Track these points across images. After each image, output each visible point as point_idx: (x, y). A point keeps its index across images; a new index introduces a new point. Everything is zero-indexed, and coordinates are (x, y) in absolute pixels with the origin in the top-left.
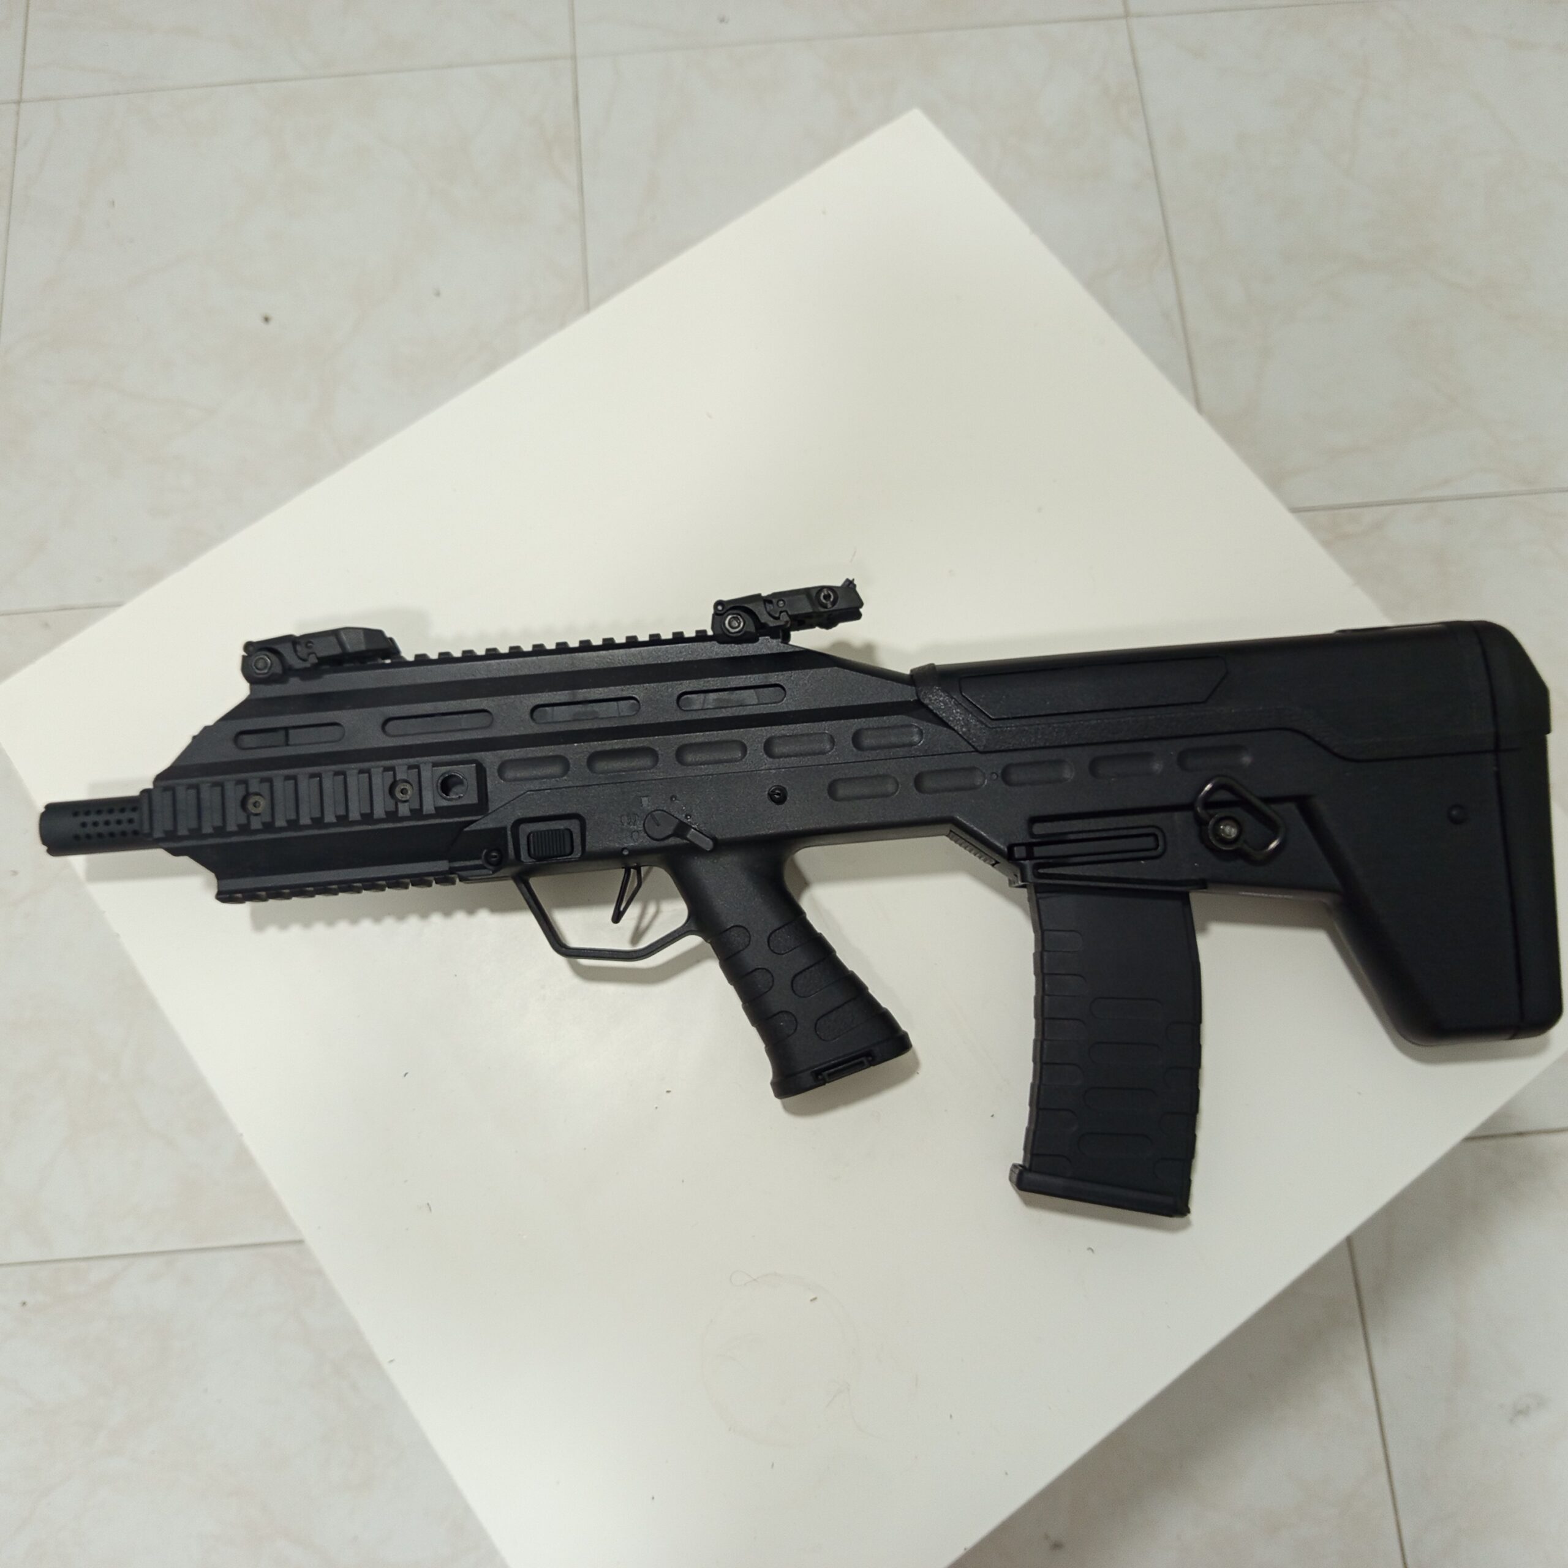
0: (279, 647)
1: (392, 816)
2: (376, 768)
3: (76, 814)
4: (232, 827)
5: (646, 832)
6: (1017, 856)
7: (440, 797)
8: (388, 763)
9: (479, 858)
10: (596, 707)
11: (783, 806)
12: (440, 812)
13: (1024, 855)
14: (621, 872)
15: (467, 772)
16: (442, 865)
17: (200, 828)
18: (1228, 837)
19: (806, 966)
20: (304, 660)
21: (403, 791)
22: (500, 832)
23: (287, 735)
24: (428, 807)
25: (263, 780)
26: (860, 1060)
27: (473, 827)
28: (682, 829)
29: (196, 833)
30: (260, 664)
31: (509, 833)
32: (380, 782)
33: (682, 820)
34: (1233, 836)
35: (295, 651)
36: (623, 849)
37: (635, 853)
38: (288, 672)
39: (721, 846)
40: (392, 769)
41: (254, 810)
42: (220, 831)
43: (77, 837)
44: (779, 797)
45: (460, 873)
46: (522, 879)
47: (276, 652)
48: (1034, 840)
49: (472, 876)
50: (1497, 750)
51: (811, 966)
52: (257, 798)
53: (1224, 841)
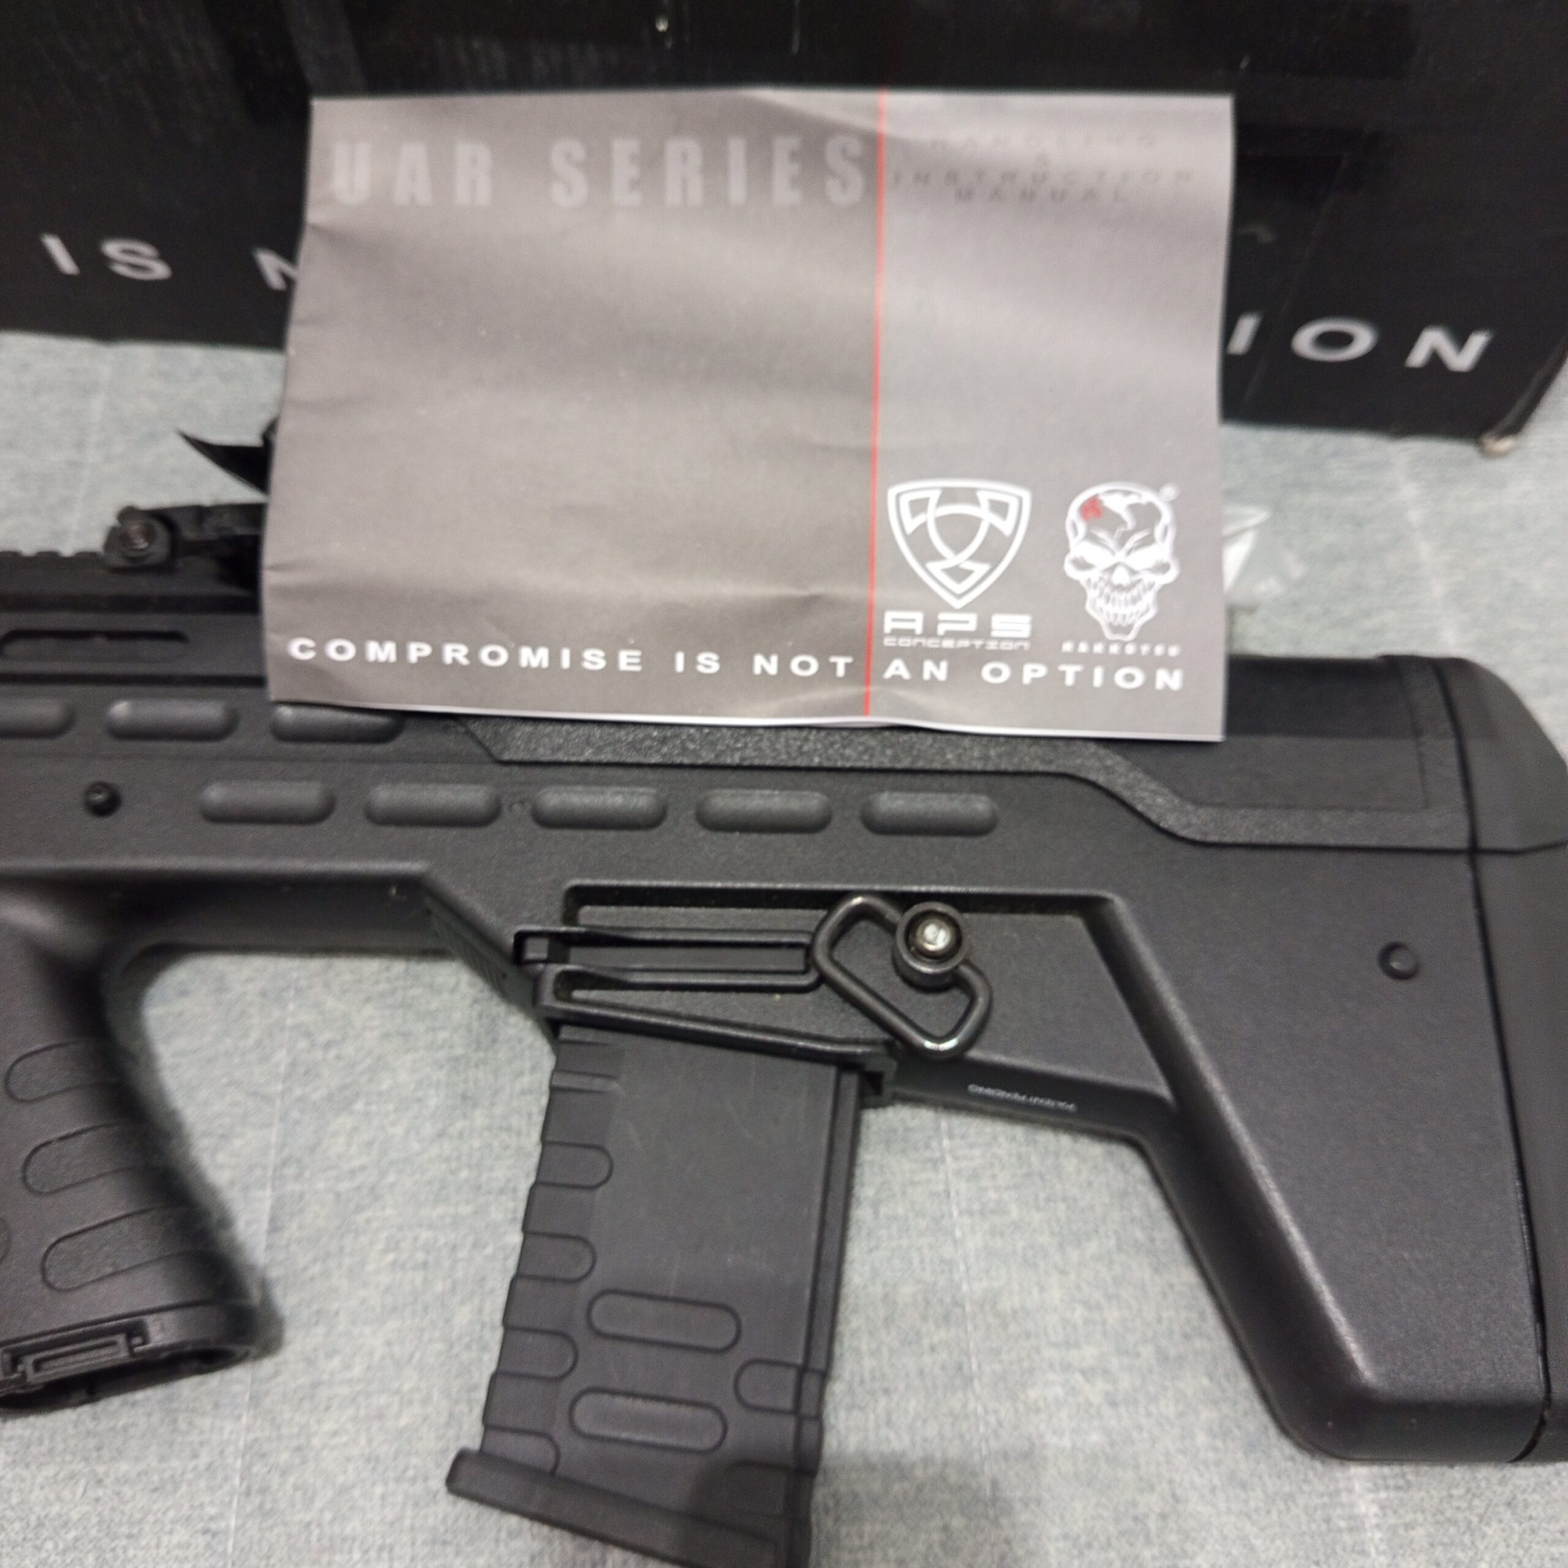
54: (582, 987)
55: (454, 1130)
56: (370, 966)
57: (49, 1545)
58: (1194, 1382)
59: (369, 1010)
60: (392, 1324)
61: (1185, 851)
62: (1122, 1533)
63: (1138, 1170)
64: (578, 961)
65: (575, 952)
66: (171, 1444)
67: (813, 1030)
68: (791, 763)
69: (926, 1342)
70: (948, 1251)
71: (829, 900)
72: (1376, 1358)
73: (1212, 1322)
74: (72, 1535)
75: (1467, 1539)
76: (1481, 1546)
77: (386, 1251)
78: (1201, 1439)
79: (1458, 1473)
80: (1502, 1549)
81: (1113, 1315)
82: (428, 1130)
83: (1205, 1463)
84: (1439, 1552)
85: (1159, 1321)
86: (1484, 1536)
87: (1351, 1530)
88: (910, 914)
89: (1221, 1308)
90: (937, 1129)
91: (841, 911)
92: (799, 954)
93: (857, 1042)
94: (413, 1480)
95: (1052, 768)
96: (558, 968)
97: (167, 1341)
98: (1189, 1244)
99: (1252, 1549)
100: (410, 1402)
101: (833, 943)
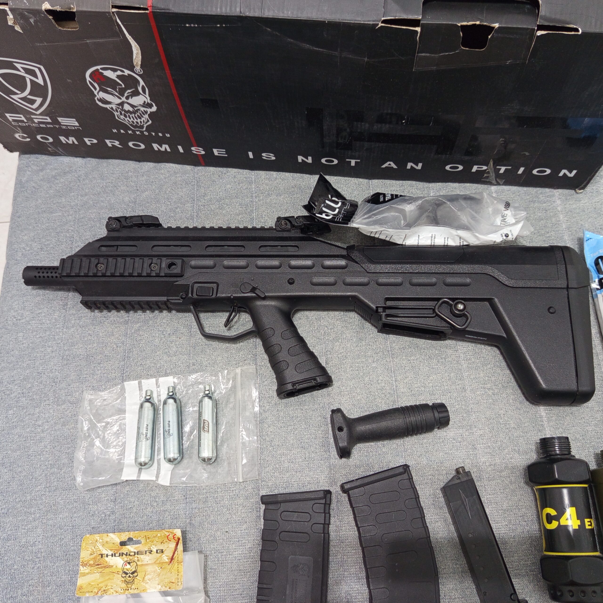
0: (121, 220)
1: (149, 275)
2: (146, 259)
3: (37, 269)
4: (91, 274)
5: (240, 290)
7: (167, 270)
8: (150, 258)
9: (178, 296)
10: (229, 248)
11: (292, 285)
12: (166, 275)
13: (382, 311)
15: (178, 262)
16: (164, 298)
17: (79, 273)
18: (460, 309)
20: (128, 224)
21: (154, 267)
24: (162, 273)
27: (178, 283)
28: (254, 289)
29: (77, 275)
30: (113, 224)
32: (147, 262)
33: (254, 286)
35: (126, 221)
37: (236, 298)
38: (122, 228)
39: (268, 298)
41: (100, 269)
42: (86, 275)
43: (35, 277)
44: (291, 282)
46: (193, 306)
47: (119, 221)
48: (386, 306)
49: (174, 303)
51: (297, 345)
52: (101, 265)
54: (389, 317)
55: (359, 345)
56: (337, 313)
57: (295, 421)
58: (509, 391)
59: (338, 322)
60: (353, 381)
61: (509, 289)
62: (497, 417)
63: (498, 352)
64: (388, 312)
65: (387, 310)
66: (314, 403)
67: (435, 325)
68: (428, 272)
69: (457, 384)
70: (460, 367)
71: (438, 299)
72: (545, 383)
73: (513, 380)
74: (299, 419)
75: (563, 419)
76: (565, 420)
77: (350, 368)
78: (511, 401)
79: (561, 408)
80: (569, 421)
81: (493, 379)
82: (354, 345)
83: (512, 405)
84: (557, 421)
85: (502, 380)
86: (566, 419)
87: (540, 418)
88: (455, 302)
89: (515, 378)
90: (457, 344)
91: (440, 302)
92: (432, 310)
93: (444, 327)
94: (362, 408)
95: (483, 272)
96: (385, 313)
97: (321, 381)
98: (508, 366)
99: (521, 420)
100: (359, 395)
101: (438, 308)
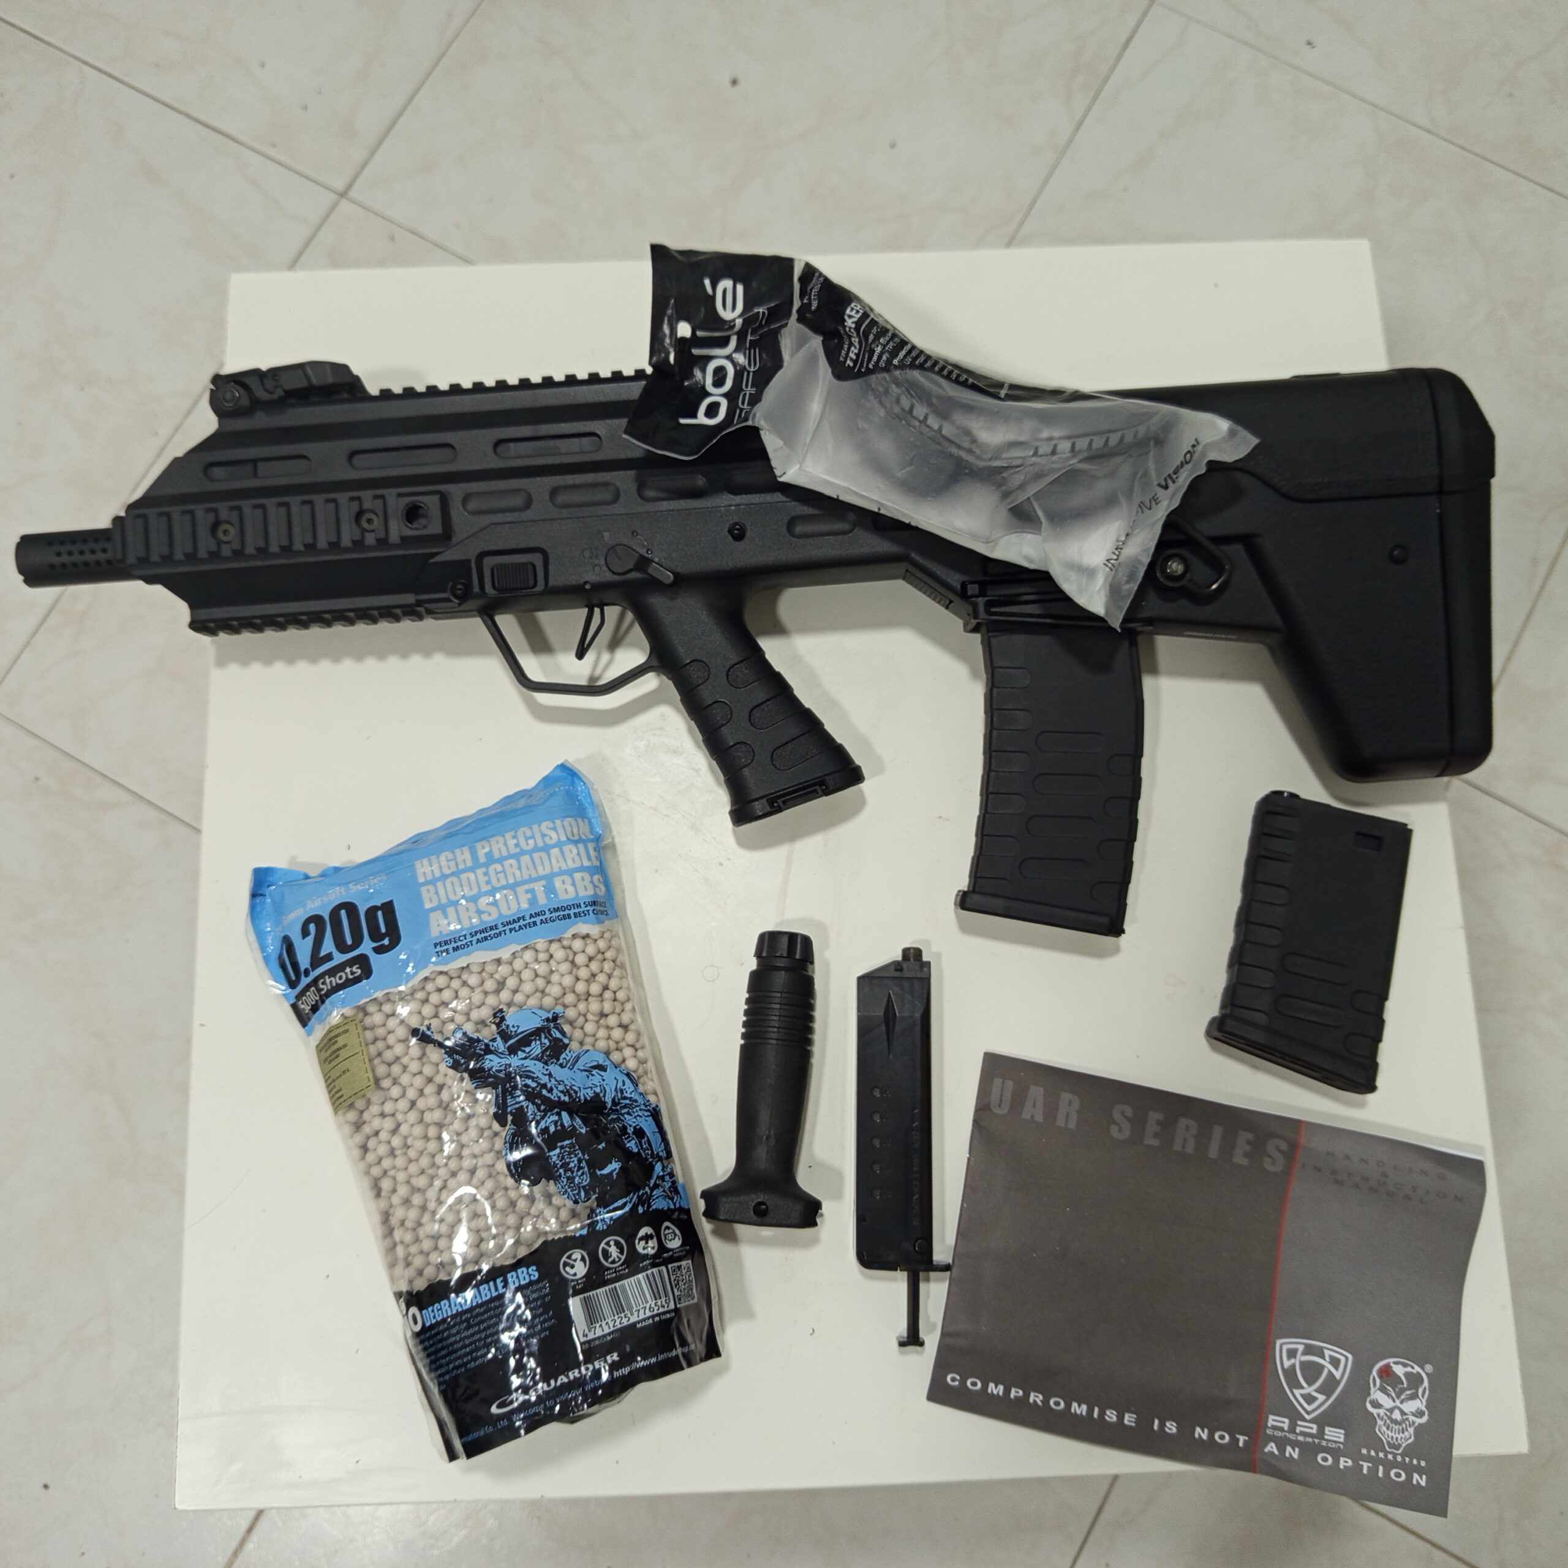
0: (246, 380)
1: (359, 544)
2: (342, 498)
3: (51, 544)
4: (202, 554)
5: (608, 567)
6: (969, 593)
7: (405, 527)
8: (355, 494)
9: (444, 591)
10: (559, 443)
11: (742, 543)
12: (405, 541)
13: (977, 591)
14: (584, 611)
15: (432, 503)
16: (409, 598)
17: (172, 554)
18: (1176, 574)
19: (764, 699)
20: (270, 393)
21: (369, 521)
22: (465, 563)
23: (255, 468)
24: (394, 538)
25: (232, 508)
26: (814, 788)
27: (438, 559)
28: (643, 563)
29: (167, 559)
30: (228, 396)
31: (473, 565)
32: (347, 510)
33: (643, 554)
34: (1180, 573)
35: (263, 384)
36: (586, 583)
37: (599, 587)
38: (256, 405)
39: (682, 582)
40: (358, 499)
41: (224, 538)
42: (191, 557)
43: (52, 566)
44: (738, 534)
45: (426, 605)
46: (488, 613)
47: (246, 387)
48: (987, 578)
49: (437, 609)
50: (1440, 492)
51: (768, 700)
52: (227, 526)
53: (1172, 578)
54: (995, 607)
61: (1295, 507)
64: (993, 593)
65: (989, 590)
88: (1163, 556)
96: (985, 599)
